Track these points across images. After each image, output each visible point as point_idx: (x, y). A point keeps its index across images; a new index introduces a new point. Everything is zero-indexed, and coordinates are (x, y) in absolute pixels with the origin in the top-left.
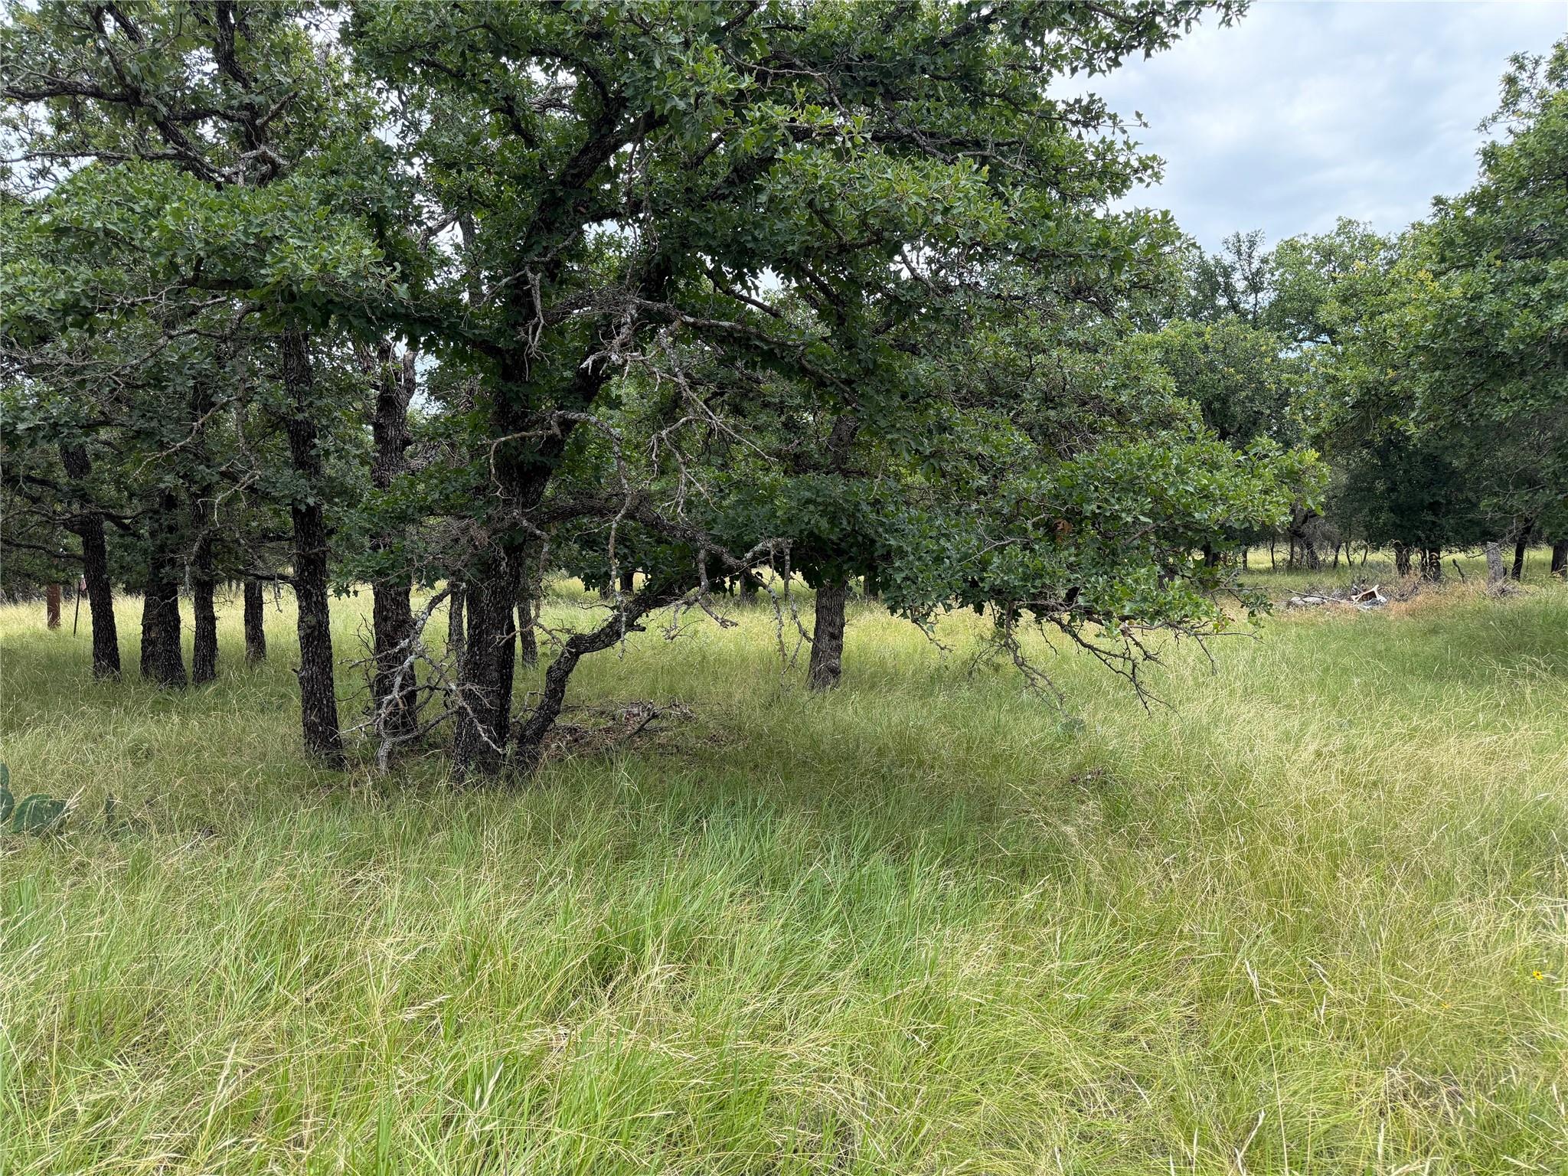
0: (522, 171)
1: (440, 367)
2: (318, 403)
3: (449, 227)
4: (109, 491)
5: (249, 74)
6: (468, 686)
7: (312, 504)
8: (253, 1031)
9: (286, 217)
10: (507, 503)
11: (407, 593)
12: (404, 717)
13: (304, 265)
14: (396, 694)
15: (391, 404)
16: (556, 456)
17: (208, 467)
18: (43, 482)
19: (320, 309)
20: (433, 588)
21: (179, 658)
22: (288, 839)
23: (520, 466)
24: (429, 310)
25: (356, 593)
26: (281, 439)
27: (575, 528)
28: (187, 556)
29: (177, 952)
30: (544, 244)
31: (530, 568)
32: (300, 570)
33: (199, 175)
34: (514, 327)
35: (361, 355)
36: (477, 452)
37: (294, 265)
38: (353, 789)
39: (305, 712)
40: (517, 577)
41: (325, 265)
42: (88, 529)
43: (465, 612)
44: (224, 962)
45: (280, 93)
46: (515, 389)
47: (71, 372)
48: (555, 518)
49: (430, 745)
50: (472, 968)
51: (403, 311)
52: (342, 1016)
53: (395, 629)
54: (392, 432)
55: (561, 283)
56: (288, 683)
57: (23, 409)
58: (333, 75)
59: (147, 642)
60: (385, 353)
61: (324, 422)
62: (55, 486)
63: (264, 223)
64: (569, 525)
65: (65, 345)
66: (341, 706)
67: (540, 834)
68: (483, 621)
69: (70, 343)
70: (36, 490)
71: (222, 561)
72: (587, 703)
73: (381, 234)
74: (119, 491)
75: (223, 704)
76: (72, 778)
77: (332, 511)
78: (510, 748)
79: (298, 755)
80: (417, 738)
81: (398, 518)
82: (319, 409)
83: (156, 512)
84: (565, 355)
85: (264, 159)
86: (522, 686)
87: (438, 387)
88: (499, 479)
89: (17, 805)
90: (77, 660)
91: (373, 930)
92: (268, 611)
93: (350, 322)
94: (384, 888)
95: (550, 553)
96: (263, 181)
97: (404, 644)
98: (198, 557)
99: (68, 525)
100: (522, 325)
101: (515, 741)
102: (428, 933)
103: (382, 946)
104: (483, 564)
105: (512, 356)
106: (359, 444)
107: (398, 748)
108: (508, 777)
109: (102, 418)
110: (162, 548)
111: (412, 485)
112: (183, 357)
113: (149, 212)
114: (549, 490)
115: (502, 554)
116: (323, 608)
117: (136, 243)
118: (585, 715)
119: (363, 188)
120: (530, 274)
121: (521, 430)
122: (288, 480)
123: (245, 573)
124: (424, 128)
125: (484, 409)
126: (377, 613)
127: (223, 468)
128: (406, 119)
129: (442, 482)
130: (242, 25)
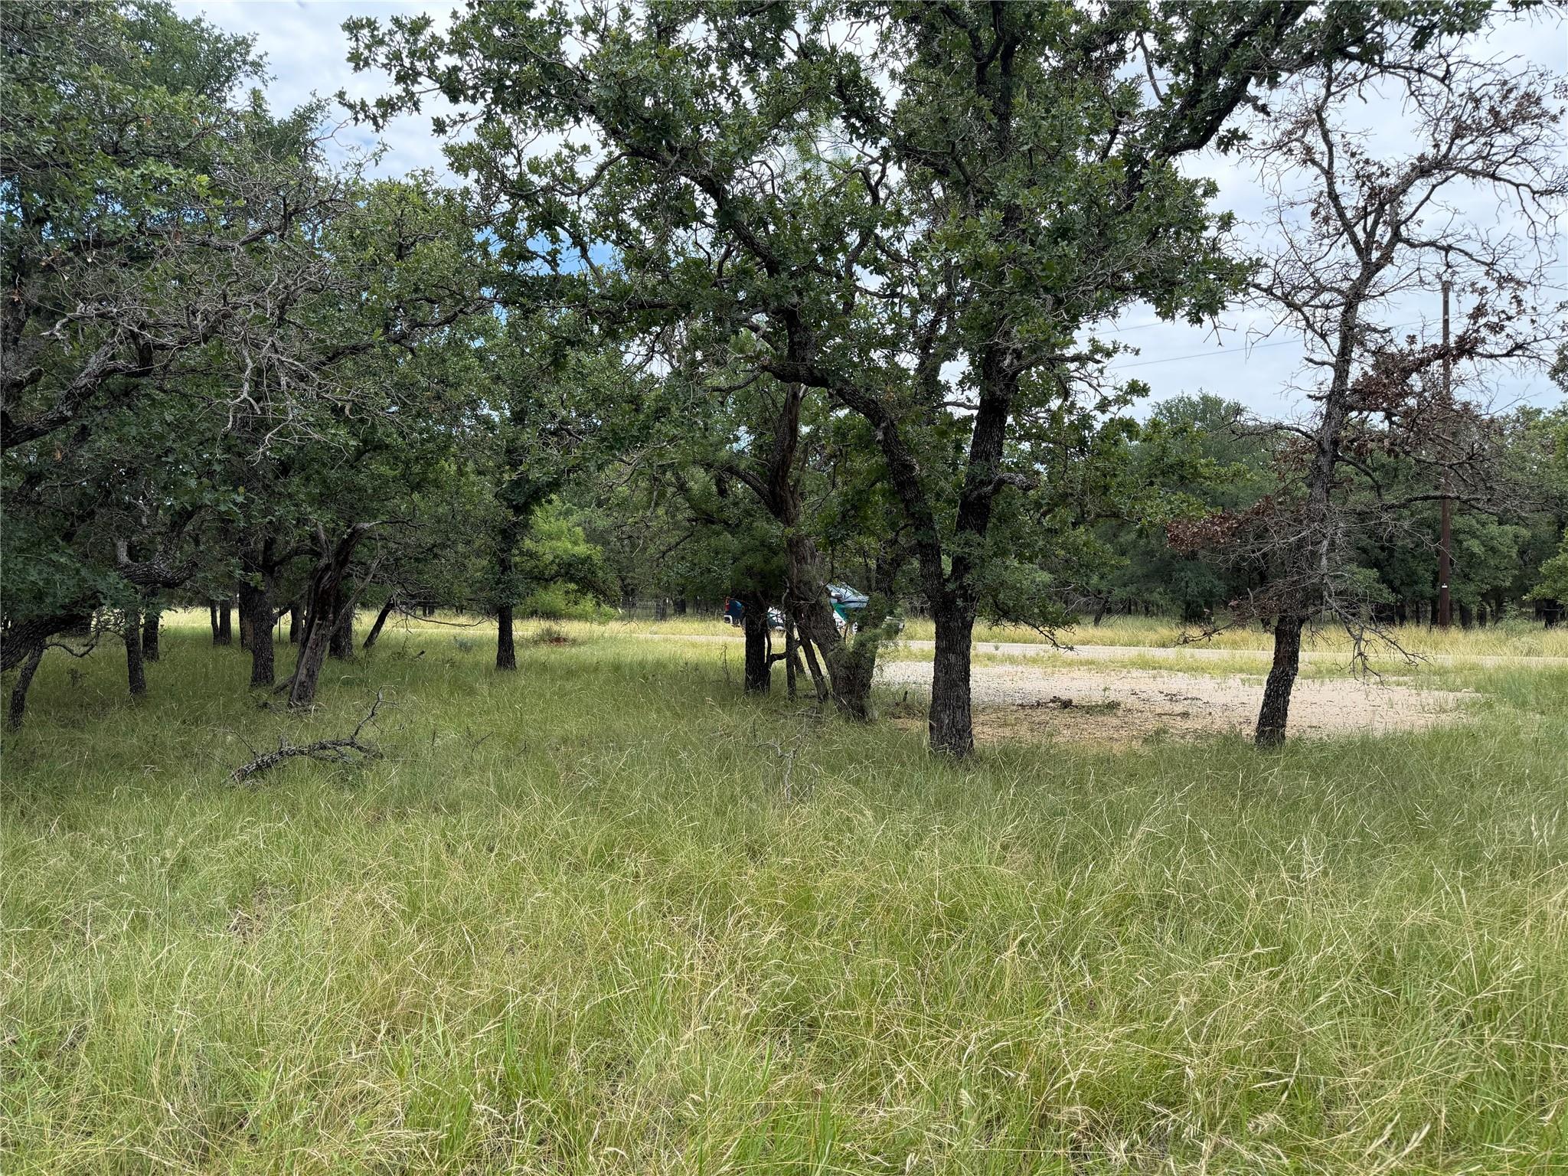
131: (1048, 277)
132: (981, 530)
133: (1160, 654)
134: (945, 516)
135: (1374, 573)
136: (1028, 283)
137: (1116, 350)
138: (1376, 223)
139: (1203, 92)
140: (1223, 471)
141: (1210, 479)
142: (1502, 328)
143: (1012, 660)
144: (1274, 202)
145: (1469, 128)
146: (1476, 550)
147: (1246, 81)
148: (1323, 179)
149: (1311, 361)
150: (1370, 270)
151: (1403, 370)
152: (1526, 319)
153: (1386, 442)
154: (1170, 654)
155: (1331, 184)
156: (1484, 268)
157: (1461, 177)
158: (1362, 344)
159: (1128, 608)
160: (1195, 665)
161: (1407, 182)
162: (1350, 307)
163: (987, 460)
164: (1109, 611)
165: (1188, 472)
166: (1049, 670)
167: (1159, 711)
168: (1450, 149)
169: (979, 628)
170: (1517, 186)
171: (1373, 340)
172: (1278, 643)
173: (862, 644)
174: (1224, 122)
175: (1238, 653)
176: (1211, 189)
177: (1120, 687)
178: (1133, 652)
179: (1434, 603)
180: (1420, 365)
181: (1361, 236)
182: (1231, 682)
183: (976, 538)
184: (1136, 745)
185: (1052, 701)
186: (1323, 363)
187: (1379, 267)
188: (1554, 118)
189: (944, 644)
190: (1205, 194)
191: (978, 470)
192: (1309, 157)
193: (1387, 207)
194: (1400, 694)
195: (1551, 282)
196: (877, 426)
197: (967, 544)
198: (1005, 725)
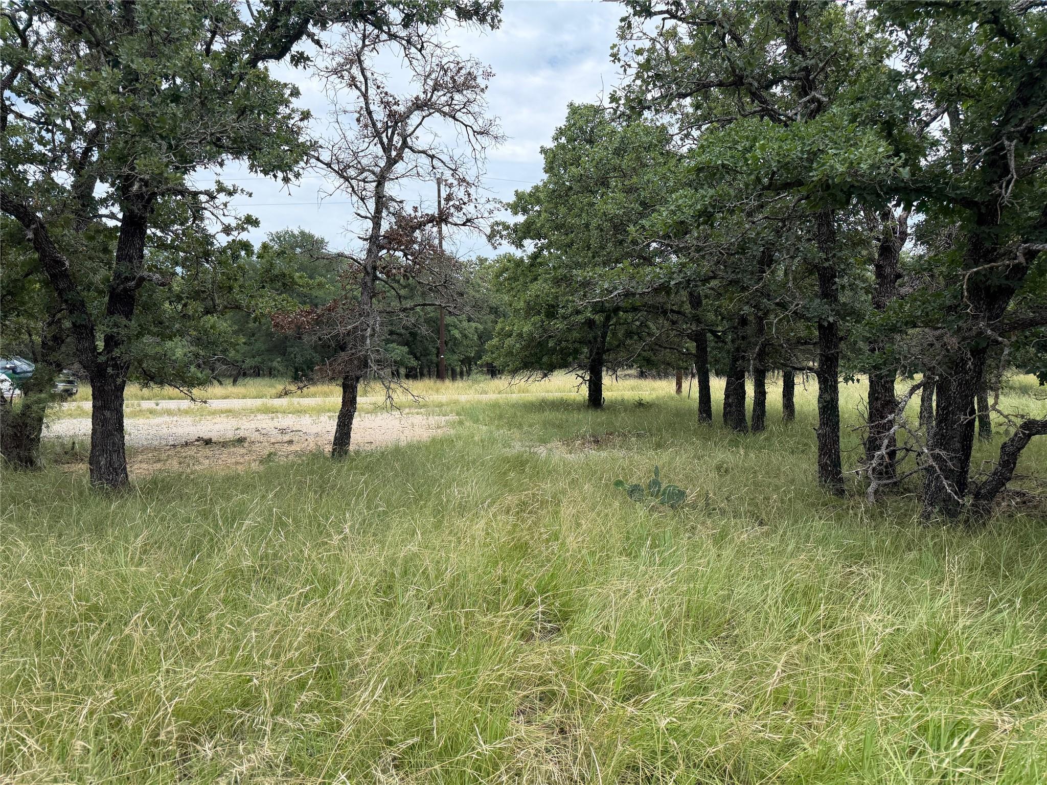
0: (1004, 64)
1: (926, 220)
2: (839, 254)
3: (939, 118)
4: (711, 316)
5: (806, 47)
6: (937, 451)
7: (832, 321)
8: (785, 649)
9: (827, 136)
10: (976, 317)
11: (893, 382)
12: (886, 467)
13: (838, 166)
14: (883, 451)
15: (889, 250)
16: (1020, 279)
17: (769, 300)
18: (679, 313)
19: (845, 193)
20: (912, 378)
21: (744, 415)
22: (808, 536)
23: (988, 289)
24: (922, 182)
25: (858, 381)
26: (814, 279)
27: (1033, 335)
28: (752, 354)
29: (743, 590)
30: (1021, 117)
31: (990, 366)
32: (822, 364)
33: (773, 118)
34: (990, 184)
35: (869, 219)
36: (951, 280)
37: (832, 167)
38: (851, 511)
39: (820, 456)
40: (980, 373)
41: (852, 163)
42: (699, 338)
43: (934, 397)
44: (769, 602)
45: (825, 55)
46: (987, 231)
47: (699, 249)
48: (1015, 328)
49: (905, 489)
50: (934, 651)
51: (903, 185)
52: (841, 657)
53: (883, 406)
54: (888, 270)
55: (1034, 143)
56: (808, 437)
57: (674, 273)
58: (858, 31)
59: (727, 405)
60: (886, 215)
61: (842, 267)
62: (684, 314)
63: (814, 142)
64: (1028, 333)
65: (696, 235)
66: (844, 455)
67: (991, 568)
68: (950, 404)
69: (699, 233)
70: (675, 317)
71: (771, 358)
72: (1036, 475)
73: (890, 134)
74: (716, 316)
75: (769, 446)
76: (689, 479)
77: (844, 326)
78: (968, 501)
79: (814, 484)
80: (895, 483)
81: (890, 330)
82: (839, 258)
83: (735, 328)
84: (1032, 200)
85: (814, 100)
86: (978, 455)
87: (922, 235)
88: (969, 299)
89: (662, 489)
90: (690, 411)
91: (862, 607)
92: (798, 390)
93: (865, 198)
94: (871, 582)
95: (1010, 354)
96: (812, 115)
97: (891, 417)
98: (759, 355)
99: (689, 336)
100: (997, 182)
101: (972, 496)
102: (901, 619)
103: (869, 619)
104: (952, 363)
105: (987, 206)
106: (865, 280)
107: (881, 489)
108: (966, 521)
109: (711, 274)
110: (738, 349)
111: (901, 306)
112: (758, 234)
113: (746, 149)
114: (1011, 306)
115: (969, 356)
116: (835, 390)
117: (738, 169)
118: (1034, 484)
119: (879, 105)
120: (1006, 143)
121: (990, 262)
122: (818, 307)
123: (785, 365)
124: (923, 49)
125: (960, 248)
126: (871, 395)
127: (778, 300)
128: (910, 46)
129: (924, 304)
130: (804, 18)
131: (161, 128)
132: (128, 315)
133: (278, 402)
134: (97, 305)
135: (405, 349)
136: (145, 129)
137: (235, 191)
138: (393, 133)
139: (279, 21)
140: (311, 282)
141: (303, 286)
142: (461, 209)
143: (169, 413)
144: (333, 108)
145: (441, 85)
146: (457, 336)
147: (307, 22)
148: (362, 99)
149: (359, 215)
150: (391, 162)
151: (411, 227)
152: (472, 205)
153: (402, 270)
154: (284, 402)
155: (367, 104)
156: (451, 172)
157: (437, 115)
158: (387, 209)
159: (256, 373)
160: (300, 409)
161: (410, 112)
162: (380, 184)
163: (130, 261)
164: (245, 375)
165: (288, 281)
166: (197, 419)
167: (273, 440)
168: (432, 96)
169: (131, 390)
170: (466, 126)
171: (393, 207)
172: (344, 392)
173: (27, 407)
174: (294, 45)
175: (327, 400)
176: (296, 93)
177: (247, 427)
178: (258, 402)
179: (437, 366)
180: (420, 226)
181: (385, 140)
182: (322, 418)
183: (124, 321)
184: (255, 466)
185: (197, 441)
186: (366, 217)
187: (396, 162)
188: (482, 90)
189: (99, 403)
190: (291, 95)
191: (123, 269)
192: (353, 83)
193: (399, 124)
194: (418, 420)
195: (483, 186)
196: (28, 227)
197: (116, 325)
198: (159, 461)
